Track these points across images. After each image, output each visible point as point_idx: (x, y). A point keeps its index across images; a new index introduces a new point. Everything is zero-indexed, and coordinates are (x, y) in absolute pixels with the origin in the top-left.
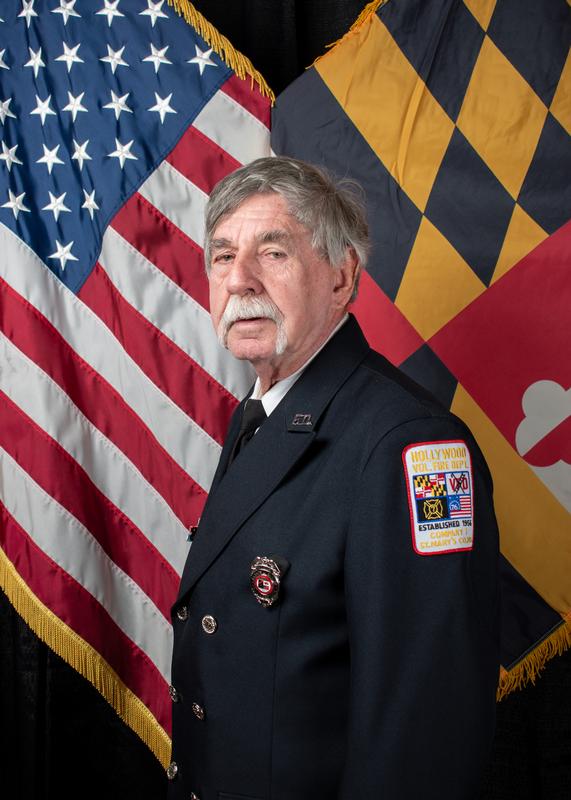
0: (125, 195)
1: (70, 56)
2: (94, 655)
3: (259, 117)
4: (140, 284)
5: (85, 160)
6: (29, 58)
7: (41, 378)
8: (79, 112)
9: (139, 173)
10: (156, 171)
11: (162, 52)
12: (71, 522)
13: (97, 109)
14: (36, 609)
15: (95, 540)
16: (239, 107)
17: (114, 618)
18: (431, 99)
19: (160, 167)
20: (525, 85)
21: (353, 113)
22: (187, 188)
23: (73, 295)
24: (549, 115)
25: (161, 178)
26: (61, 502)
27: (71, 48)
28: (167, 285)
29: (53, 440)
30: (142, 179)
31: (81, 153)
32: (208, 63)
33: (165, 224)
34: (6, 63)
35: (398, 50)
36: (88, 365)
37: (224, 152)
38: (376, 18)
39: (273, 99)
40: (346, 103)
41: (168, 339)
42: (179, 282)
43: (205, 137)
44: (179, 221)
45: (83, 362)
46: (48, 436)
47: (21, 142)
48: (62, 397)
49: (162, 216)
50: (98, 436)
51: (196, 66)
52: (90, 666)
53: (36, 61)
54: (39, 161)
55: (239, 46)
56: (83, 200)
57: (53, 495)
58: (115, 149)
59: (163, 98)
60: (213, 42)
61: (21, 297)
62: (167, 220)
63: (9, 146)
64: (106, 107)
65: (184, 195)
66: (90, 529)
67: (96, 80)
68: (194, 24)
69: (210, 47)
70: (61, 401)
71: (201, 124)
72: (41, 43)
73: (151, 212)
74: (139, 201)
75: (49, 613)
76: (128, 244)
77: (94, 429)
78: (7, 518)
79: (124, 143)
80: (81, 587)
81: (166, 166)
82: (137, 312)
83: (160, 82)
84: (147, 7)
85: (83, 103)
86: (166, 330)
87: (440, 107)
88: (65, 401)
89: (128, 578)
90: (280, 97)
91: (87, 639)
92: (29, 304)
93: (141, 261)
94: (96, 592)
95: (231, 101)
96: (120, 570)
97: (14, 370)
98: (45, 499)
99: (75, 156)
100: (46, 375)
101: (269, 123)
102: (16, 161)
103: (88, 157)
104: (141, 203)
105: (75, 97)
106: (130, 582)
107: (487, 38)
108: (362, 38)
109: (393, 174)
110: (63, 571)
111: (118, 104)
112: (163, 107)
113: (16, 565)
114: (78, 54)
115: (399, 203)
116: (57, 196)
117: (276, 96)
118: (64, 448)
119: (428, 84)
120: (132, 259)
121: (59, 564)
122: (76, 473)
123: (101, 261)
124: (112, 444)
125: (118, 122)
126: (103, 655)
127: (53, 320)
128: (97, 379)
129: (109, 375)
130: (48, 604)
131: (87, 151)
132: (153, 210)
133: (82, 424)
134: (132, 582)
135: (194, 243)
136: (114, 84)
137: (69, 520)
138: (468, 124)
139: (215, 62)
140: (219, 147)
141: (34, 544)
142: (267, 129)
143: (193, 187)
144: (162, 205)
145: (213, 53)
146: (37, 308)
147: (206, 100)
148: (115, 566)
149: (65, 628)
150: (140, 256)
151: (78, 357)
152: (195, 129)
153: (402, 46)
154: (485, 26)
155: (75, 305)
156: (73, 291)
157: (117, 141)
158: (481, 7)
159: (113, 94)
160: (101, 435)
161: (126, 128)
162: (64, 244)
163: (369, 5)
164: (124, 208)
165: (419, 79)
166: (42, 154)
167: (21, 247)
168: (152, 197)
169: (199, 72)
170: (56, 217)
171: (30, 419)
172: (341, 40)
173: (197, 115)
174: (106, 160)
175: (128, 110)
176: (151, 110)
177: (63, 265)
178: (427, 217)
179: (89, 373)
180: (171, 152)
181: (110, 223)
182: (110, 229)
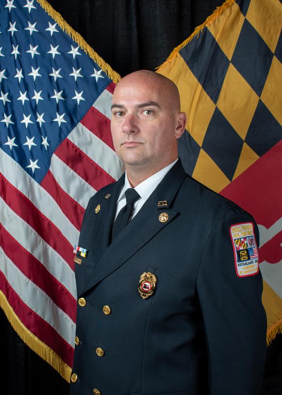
0: (61, 139)
1: (35, 73)
2: (50, 350)
4: (69, 181)
5: (42, 123)
6: (16, 73)
7: (23, 224)
8: (39, 100)
9: (67, 129)
10: (75, 128)
11: (78, 71)
13: (47, 98)
14: (23, 329)
15: (49, 298)
17: (59, 333)
18: (205, 94)
19: (78, 126)
20: (249, 87)
22: (90, 135)
23: (38, 185)
24: (260, 100)
25: (78, 131)
26: (35, 281)
27: (35, 69)
28: (81, 181)
29: (29, 253)
30: (69, 132)
31: (40, 119)
32: (100, 77)
33: (80, 152)
34: (6, 76)
35: (189, 70)
36: (45, 217)
37: (108, 119)
38: (179, 55)
41: (81, 207)
42: (87, 180)
43: (99, 112)
44: (87, 151)
45: (43, 215)
46: (27, 251)
47: (13, 113)
48: (33, 233)
49: (79, 149)
50: (51, 249)
51: (94, 78)
52: (48, 356)
53: (19, 75)
54: (22, 122)
55: (114, 68)
56: (42, 141)
57: (30, 279)
58: (56, 117)
59: (79, 93)
60: (102, 67)
61: (14, 187)
62: (81, 151)
63: (8, 115)
64: (52, 97)
65: (89, 139)
66: (47, 293)
67: (47, 84)
68: (93, 58)
69: (100, 69)
70: (33, 235)
71: (96, 105)
72: (21, 67)
73: (73, 147)
74: (68, 142)
75: (29, 332)
76: (63, 162)
77: (48, 246)
78: (9, 288)
79: (60, 115)
80: (43, 320)
81: (80, 126)
82: (67, 194)
83: (77, 85)
84: (71, 50)
85: (41, 95)
86: (80, 203)
87: (209, 97)
88: (35, 235)
89: (65, 314)
91: (46, 343)
92: (18, 190)
93: (69, 170)
94: (50, 322)
96: (61, 310)
97: (11, 220)
98: (26, 281)
99: (38, 120)
100: (26, 223)
102: (11, 122)
103: (44, 121)
104: (68, 143)
105: (38, 92)
106: (66, 316)
107: (231, 64)
108: (172, 64)
110: (35, 313)
111: (57, 96)
112: (79, 97)
113: (14, 309)
114: (39, 72)
115: (190, 143)
116: (30, 139)
118: (35, 256)
119: (204, 86)
120: (65, 170)
121: (33, 310)
122: (40, 267)
123: (51, 169)
124: (57, 253)
125: (58, 105)
126: (54, 350)
127: (29, 197)
128: (50, 224)
129: (55, 221)
130: (28, 327)
131: (43, 118)
133: (43, 244)
134: (67, 316)
135: (93, 162)
136: (55, 85)
138: (222, 105)
139: (103, 76)
140: (105, 117)
141: (21, 300)
143: (93, 135)
144: (79, 144)
145: (102, 72)
146: (21, 191)
147: (99, 94)
148: (59, 308)
149: (36, 339)
150: (68, 168)
151: (41, 213)
152: (94, 108)
153: (191, 68)
154: (230, 59)
155: (39, 189)
156: (38, 183)
157: (57, 114)
158: (228, 49)
159: (55, 91)
160: (52, 249)
161: (61, 108)
162: (34, 161)
163: (175, 49)
164: (61, 145)
165: (199, 84)
166: (23, 119)
167: (14, 164)
168: (74, 141)
169: (95, 81)
170: (30, 148)
171: (19, 244)
172: (163, 65)
173: (95, 101)
174: (52, 122)
175: (62, 99)
176: (73, 98)
177: (33, 170)
178: (203, 149)
179: (46, 221)
180: (83, 118)
181: (54, 152)
182: (54, 155)
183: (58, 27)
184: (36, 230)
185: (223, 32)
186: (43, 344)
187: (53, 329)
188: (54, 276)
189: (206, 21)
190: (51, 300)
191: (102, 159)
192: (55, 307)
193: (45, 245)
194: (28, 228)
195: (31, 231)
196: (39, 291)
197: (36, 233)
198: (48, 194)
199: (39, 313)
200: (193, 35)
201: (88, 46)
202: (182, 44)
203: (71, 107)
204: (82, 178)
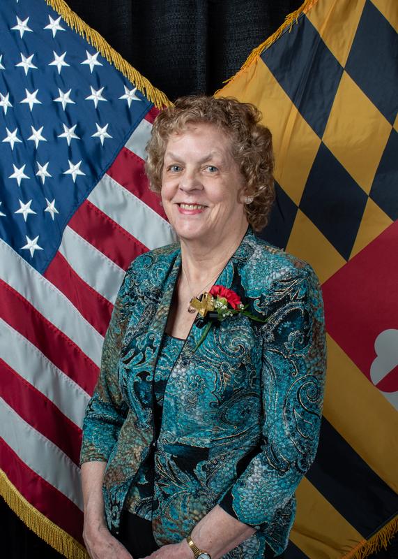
0: (78, 202)
1: (31, 99)
2: (68, 538)
4: (93, 268)
5: (46, 177)
7: (19, 340)
8: (40, 141)
9: (87, 186)
10: (100, 183)
11: (99, 92)
12: (46, 444)
13: (53, 138)
14: (24, 506)
15: (65, 455)
18: (303, 122)
19: (102, 179)
20: (373, 109)
22: (123, 193)
23: (41, 276)
24: (393, 130)
25: (104, 188)
26: (39, 429)
27: (31, 92)
28: (112, 267)
29: (30, 385)
30: (89, 190)
31: (43, 172)
32: (134, 99)
33: (108, 221)
35: (277, 84)
36: (54, 327)
38: (260, 61)
42: (121, 265)
43: (135, 155)
44: (119, 219)
45: (50, 324)
46: (27, 383)
48: (35, 352)
49: (106, 216)
50: (64, 378)
51: (126, 101)
52: (65, 548)
53: (5, 103)
54: (11, 177)
55: (155, 84)
56: (46, 206)
57: (33, 426)
58: (68, 168)
59: (102, 127)
60: (137, 83)
61: (2, 281)
62: (110, 219)
64: (60, 136)
65: (122, 200)
66: (61, 448)
67: (51, 115)
68: (122, 70)
69: (135, 87)
70: (35, 355)
71: (130, 145)
72: (8, 89)
73: (97, 214)
74: (88, 206)
75: (34, 509)
76: (82, 239)
77: (60, 372)
79: (75, 164)
80: (56, 490)
81: (107, 178)
82: (91, 288)
83: (99, 115)
84: (86, 58)
85: (42, 134)
87: (309, 127)
88: (38, 355)
91: (62, 527)
92: (8, 286)
93: (92, 250)
98: (26, 428)
99: (39, 173)
103: (49, 175)
104: (90, 207)
105: (37, 130)
107: (345, 72)
108: (250, 75)
110: (43, 480)
111: (69, 134)
112: (102, 133)
113: (8, 475)
114: (37, 97)
116: (25, 203)
118: (39, 390)
119: (300, 110)
120: (85, 250)
121: (39, 475)
122: (49, 407)
123: (61, 250)
124: (74, 383)
125: (70, 148)
127: (26, 295)
128: (62, 338)
129: (68, 333)
130: (33, 503)
131: (48, 170)
132: (99, 212)
133: (52, 369)
135: (131, 235)
136: (64, 116)
137: (45, 442)
138: (331, 139)
139: (139, 98)
141: (20, 460)
143: (128, 192)
144: (106, 206)
145: (137, 91)
146: (14, 288)
147: (134, 127)
149: (46, 520)
150: (91, 247)
151: (46, 320)
152: (127, 150)
153: (280, 81)
154: (343, 64)
155: (42, 283)
156: (40, 273)
157: (70, 162)
158: (341, 49)
159: (65, 126)
160: (66, 376)
161: (76, 152)
162: (32, 238)
163: (255, 50)
164: (77, 212)
165: (294, 106)
166: (13, 172)
168: (98, 203)
169: (127, 106)
170: (25, 217)
171: (13, 370)
172: (235, 77)
173: (128, 139)
174: (62, 176)
175: (77, 137)
176: (94, 136)
177: (32, 253)
178: (301, 209)
179: (55, 332)
180: (110, 167)
181: (68, 224)
182: (68, 228)
183: (62, 23)
184: (40, 349)
185: (332, 21)
186: (56, 529)
187: (71, 503)
189: (303, 5)
190: (67, 457)
191: (143, 229)
192: (74, 468)
194: (26, 345)
195: (32, 351)
196: (48, 443)
197: (40, 352)
198: (57, 291)
199: (49, 479)
200: (282, 27)
201: (113, 51)
202: (265, 42)
203: (90, 148)
204: (114, 261)
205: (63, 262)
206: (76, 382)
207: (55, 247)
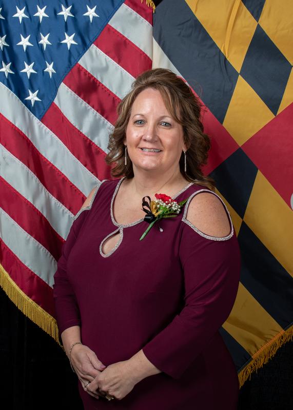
0: (71, 65)
3: (146, 19)
4: (81, 115)
5: (47, 45)
7: (23, 168)
8: (43, 17)
9: (78, 52)
10: (88, 50)
13: (53, 14)
14: (22, 298)
15: (54, 259)
16: (135, 13)
18: (245, 8)
19: (90, 48)
21: (200, 16)
22: (106, 59)
23: (39, 121)
25: (91, 55)
26: (36, 238)
28: (96, 115)
29: (31, 204)
30: (80, 56)
31: (45, 41)
33: (94, 80)
36: (47, 160)
37: (127, 39)
39: (154, 7)
40: (196, 10)
41: (97, 146)
42: (103, 114)
43: (116, 31)
44: (102, 79)
45: (45, 158)
46: (28, 202)
47: (8, 33)
48: (34, 179)
49: (92, 76)
50: (54, 200)
52: (53, 329)
54: (18, 44)
56: (46, 67)
57: (32, 235)
58: (65, 39)
59: (91, 8)
61: (11, 123)
62: (95, 78)
63: (2, 36)
64: (59, 14)
65: (104, 64)
66: (51, 253)
70: (34, 181)
71: (113, 23)
73: (86, 75)
75: (30, 300)
76: (73, 93)
77: (51, 196)
79: (70, 35)
80: (48, 285)
81: (93, 48)
82: (79, 131)
85: (45, 12)
86: (96, 141)
87: (249, 12)
88: (36, 181)
90: (158, 7)
92: (16, 127)
93: (81, 102)
95: (130, 10)
97: (7, 164)
98: (27, 237)
99: (41, 42)
100: (26, 167)
101: (152, 22)
102: (6, 44)
103: (49, 43)
104: (80, 69)
105: (41, 8)
109: (222, 50)
110: (38, 277)
111: (66, 12)
112: (91, 13)
113: (10, 274)
115: (226, 67)
116: (29, 64)
117: (156, 6)
118: (37, 208)
120: (76, 102)
121: (36, 273)
122: (43, 222)
123: (56, 101)
124: (61, 204)
125: (66, 23)
127: (28, 135)
128: (53, 169)
129: (58, 165)
130: (30, 295)
131: (49, 39)
132: (87, 73)
133: (45, 194)
135: (110, 92)
137: (41, 248)
138: (265, 22)
140: (123, 36)
141: (20, 262)
142: (151, 25)
143: (110, 59)
144: (92, 69)
146: (20, 129)
147: (116, 9)
149: (40, 309)
150: (80, 99)
151: (42, 156)
152: (110, 26)
155: (40, 126)
156: (38, 119)
157: (66, 34)
159: (63, 6)
160: (56, 199)
161: (71, 26)
162: (33, 91)
164: (70, 72)
166: (20, 40)
167: (10, 95)
168: (86, 66)
170: (29, 76)
171: (18, 192)
173: (111, 18)
174: (60, 45)
175: (72, 15)
176: (85, 15)
177: (33, 103)
178: (241, 75)
179: (48, 165)
180: (96, 39)
181: (63, 81)
182: (62, 84)
184: (37, 176)
188: (58, 233)
193: (47, 195)
194: (28, 173)
195: (32, 177)
196: (42, 249)
197: (38, 179)
198: (51, 133)
199: (43, 277)
203: (82, 24)
204: (97, 111)
205: (57, 110)
206: (63, 204)
207: (50, 99)
